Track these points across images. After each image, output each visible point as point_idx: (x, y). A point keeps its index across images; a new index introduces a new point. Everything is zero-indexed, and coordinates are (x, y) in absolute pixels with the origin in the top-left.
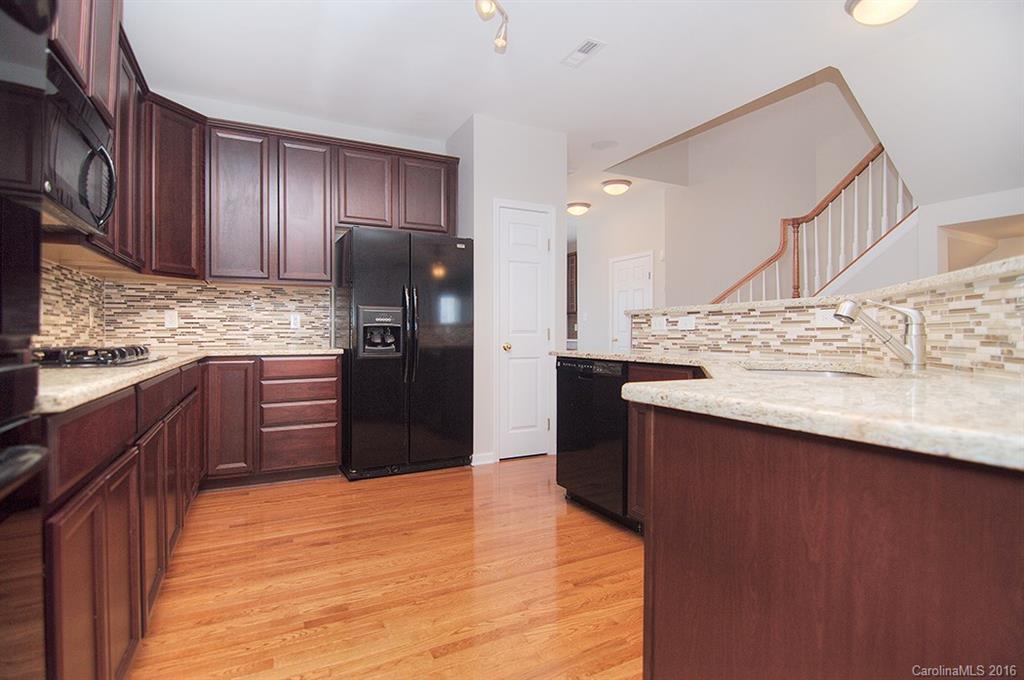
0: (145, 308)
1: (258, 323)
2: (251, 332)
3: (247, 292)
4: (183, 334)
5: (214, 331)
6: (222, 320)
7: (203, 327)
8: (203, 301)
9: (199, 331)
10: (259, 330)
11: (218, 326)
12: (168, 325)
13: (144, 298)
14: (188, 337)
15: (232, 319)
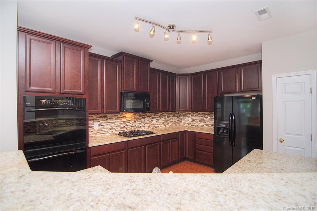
0: (186, 117)
1: (207, 121)
2: (205, 123)
3: (204, 113)
4: (192, 123)
5: (198, 123)
6: (199, 120)
7: (196, 122)
8: (196, 115)
9: (195, 123)
10: (207, 123)
11: (198, 122)
12: (190, 121)
13: (186, 115)
14: (193, 124)
15: (201, 120)
